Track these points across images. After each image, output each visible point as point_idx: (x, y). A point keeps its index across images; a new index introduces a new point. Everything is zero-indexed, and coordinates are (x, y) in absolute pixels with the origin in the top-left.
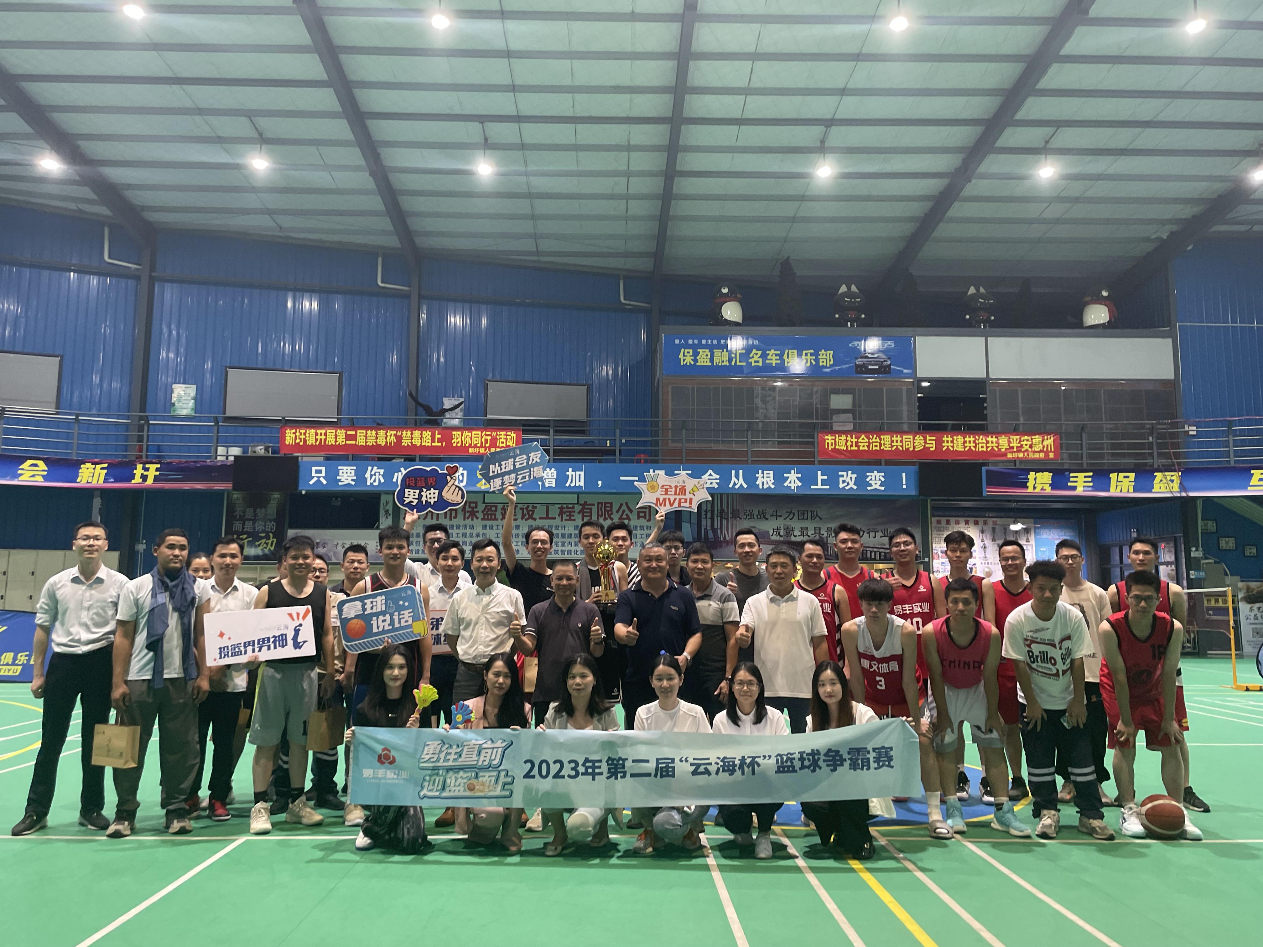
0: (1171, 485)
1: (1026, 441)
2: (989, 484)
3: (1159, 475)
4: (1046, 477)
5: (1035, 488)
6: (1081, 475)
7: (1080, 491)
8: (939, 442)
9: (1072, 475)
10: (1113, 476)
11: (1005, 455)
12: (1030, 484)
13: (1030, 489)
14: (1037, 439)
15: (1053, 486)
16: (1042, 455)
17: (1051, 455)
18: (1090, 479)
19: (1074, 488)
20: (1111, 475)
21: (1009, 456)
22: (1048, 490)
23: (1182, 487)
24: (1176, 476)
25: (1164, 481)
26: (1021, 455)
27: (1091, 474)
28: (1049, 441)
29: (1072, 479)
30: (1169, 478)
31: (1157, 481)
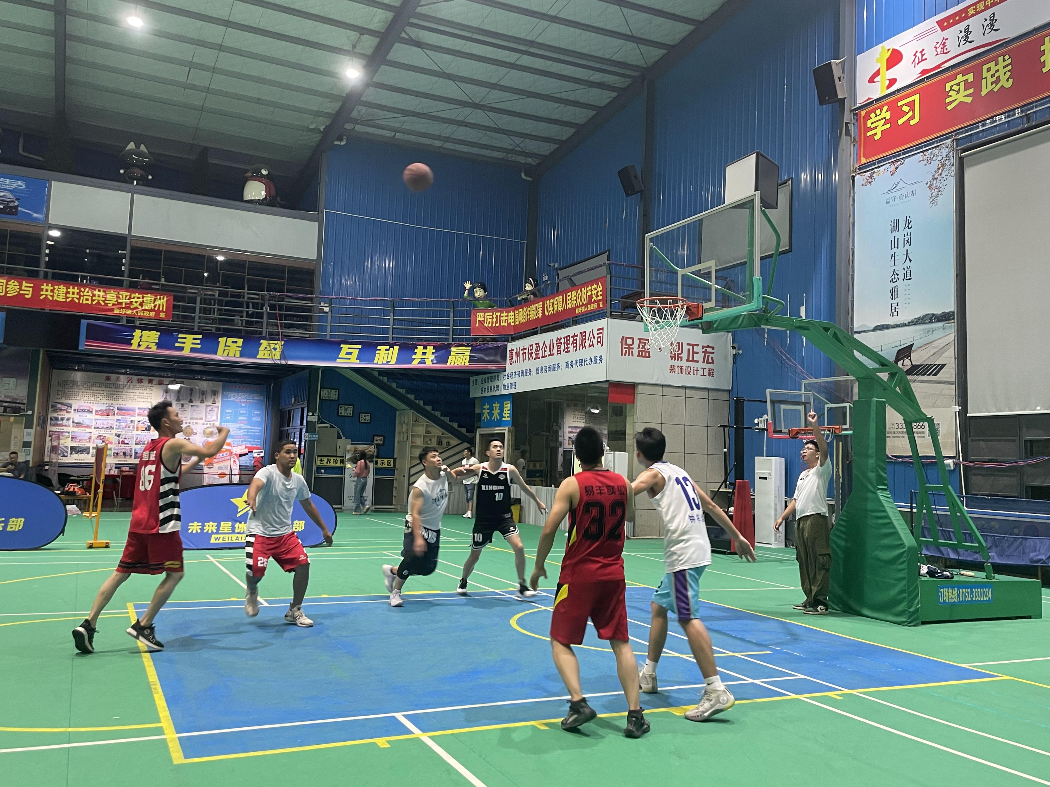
0: (274, 352)
1: (137, 298)
2: (88, 337)
3: (264, 343)
4: (154, 336)
5: (139, 345)
6: (190, 337)
7: (186, 352)
8: (37, 290)
9: (180, 336)
10: (222, 340)
11: (112, 310)
12: (135, 342)
13: (134, 347)
14: (149, 298)
15: (159, 345)
16: (152, 314)
17: (162, 315)
18: (199, 342)
19: (182, 349)
20: (220, 339)
21: (117, 311)
22: (154, 348)
23: (283, 356)
24: (279, 345)
25: (268, 349)
26: (129, 312)
27: (200, 336)
28: (162, 302)
29: (179, 340)
30: (272, 346)
31: (262, 348)
